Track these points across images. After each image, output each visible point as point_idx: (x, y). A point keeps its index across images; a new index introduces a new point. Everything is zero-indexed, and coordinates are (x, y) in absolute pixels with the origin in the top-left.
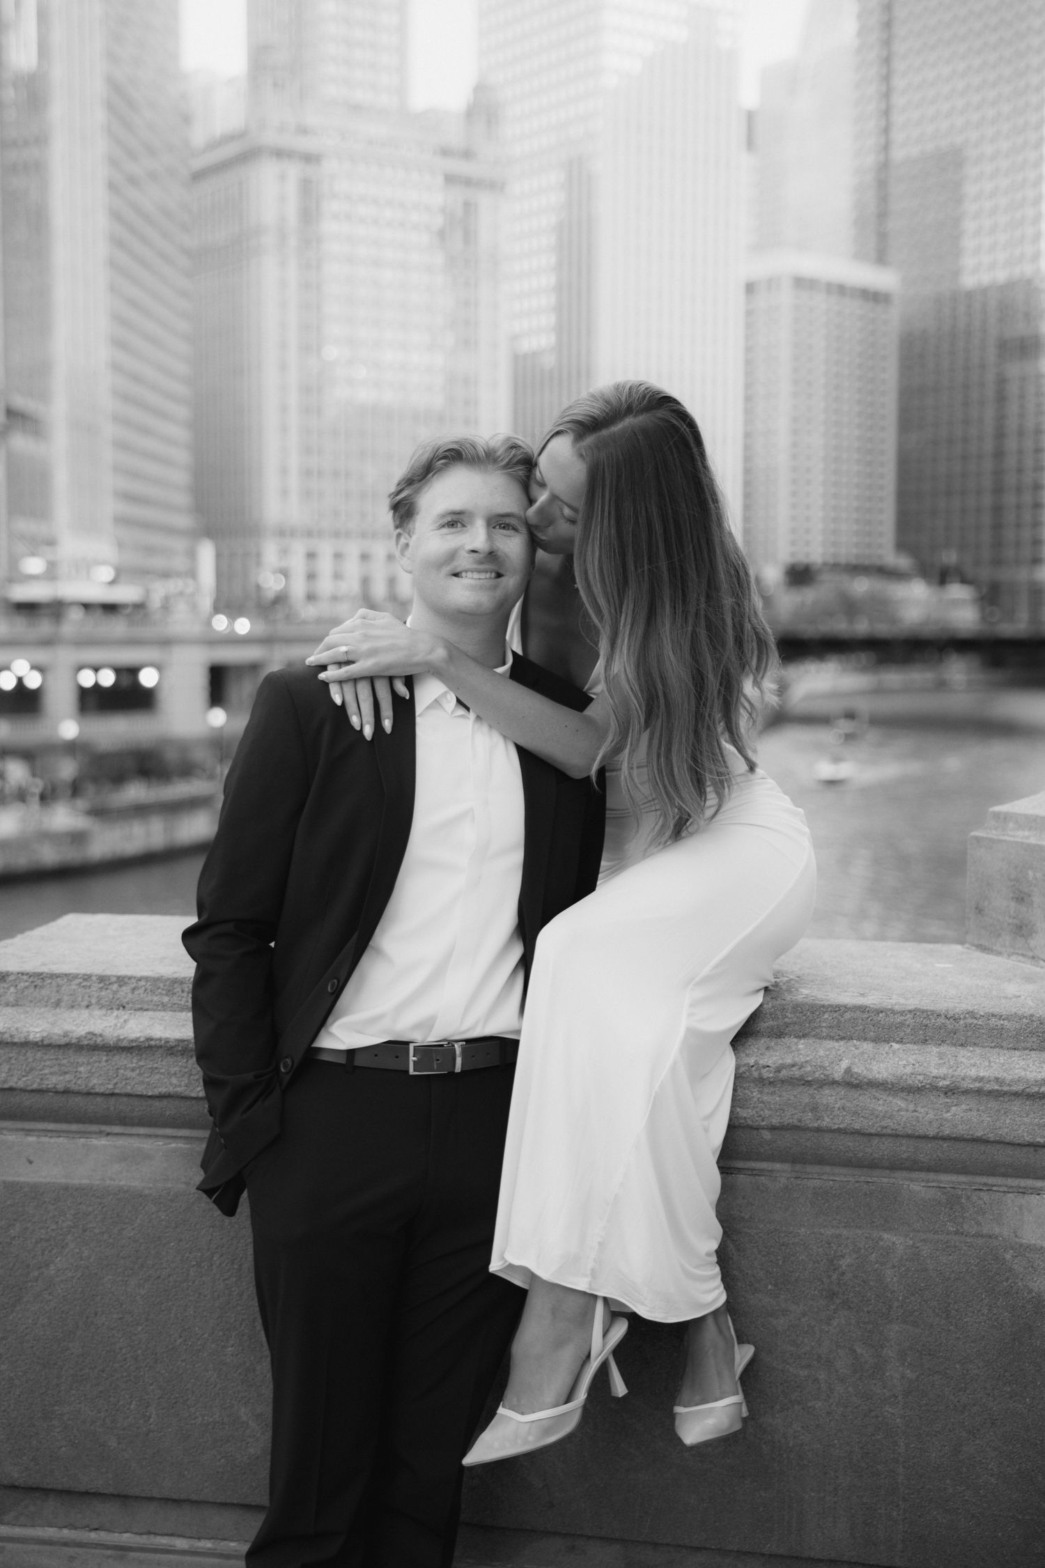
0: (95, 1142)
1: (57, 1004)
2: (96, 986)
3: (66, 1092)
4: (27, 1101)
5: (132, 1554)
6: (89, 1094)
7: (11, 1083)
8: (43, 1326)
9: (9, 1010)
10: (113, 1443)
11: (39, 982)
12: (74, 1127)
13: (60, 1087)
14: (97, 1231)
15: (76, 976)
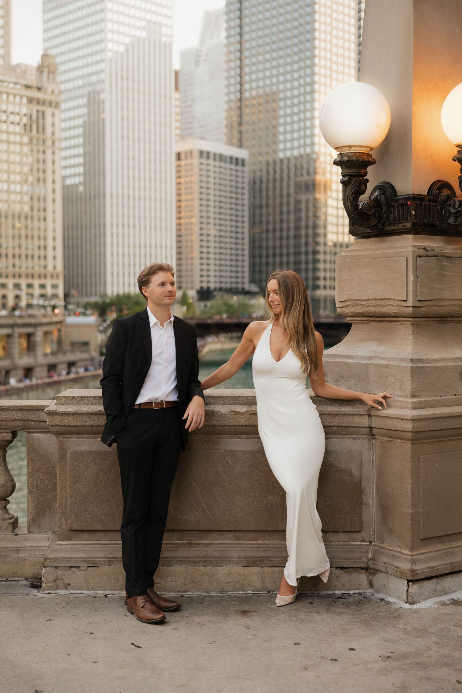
0: (97, 439)
1: (88, 404)
2: (98, 399)
3: (92, 426)
4: (81, 429)
5: (108, 546)
6: (97, 426)
7: (77, 424)
8: (84, 487)
9: (75, 406)
10: (103, 517)
11: (83, 399)
12: (92, 436)
13: (90, 425)
14: (98, 462)
15: (93, 397)
